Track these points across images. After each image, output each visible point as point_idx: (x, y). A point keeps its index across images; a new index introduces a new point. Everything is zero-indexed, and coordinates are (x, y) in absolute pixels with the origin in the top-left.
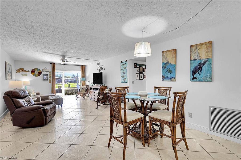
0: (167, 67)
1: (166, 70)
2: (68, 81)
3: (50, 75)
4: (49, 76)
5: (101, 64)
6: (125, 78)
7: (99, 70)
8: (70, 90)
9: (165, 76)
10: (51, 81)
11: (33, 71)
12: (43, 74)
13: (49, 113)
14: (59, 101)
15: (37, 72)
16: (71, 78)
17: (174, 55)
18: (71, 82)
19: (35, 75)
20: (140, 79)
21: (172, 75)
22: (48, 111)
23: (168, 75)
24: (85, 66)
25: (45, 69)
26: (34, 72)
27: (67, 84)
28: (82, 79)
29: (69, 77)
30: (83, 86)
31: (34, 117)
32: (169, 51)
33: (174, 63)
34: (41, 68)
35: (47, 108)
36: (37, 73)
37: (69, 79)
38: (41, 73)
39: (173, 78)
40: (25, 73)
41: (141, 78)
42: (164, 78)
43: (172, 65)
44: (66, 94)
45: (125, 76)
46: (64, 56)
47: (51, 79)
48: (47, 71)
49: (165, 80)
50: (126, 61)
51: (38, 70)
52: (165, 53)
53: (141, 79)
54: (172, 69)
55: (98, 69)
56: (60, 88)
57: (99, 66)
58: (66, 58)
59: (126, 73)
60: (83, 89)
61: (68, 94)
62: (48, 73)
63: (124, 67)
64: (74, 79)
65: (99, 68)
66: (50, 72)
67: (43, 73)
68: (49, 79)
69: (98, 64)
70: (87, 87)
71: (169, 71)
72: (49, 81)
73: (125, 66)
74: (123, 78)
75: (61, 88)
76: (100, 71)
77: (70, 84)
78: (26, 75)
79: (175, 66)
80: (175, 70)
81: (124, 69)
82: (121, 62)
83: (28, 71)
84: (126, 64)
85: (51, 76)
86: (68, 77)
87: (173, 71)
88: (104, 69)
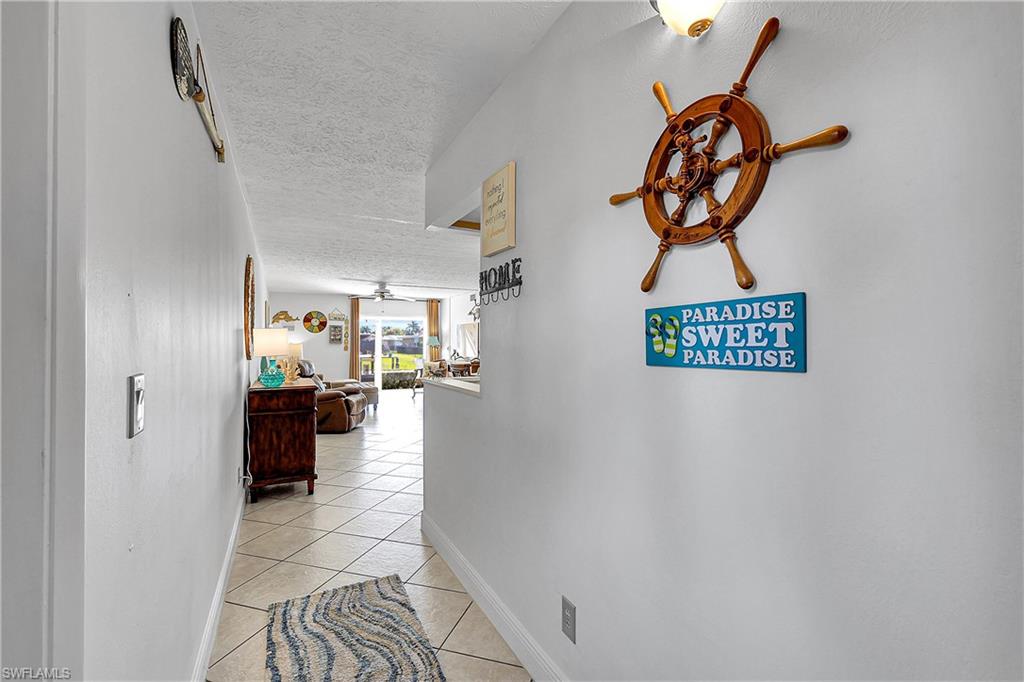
2: (392, 348)
3: (347, 328)
4: (344, 332)
7: (475, 315)
8: (396, 374)
10: (349, 346)
11: (307, 319)
12: (331, 326)
13: (354, 410)
14: (371, 396)
15: (316, 320)
16: (405, 336)
18: (402, 350)
19: (312, 329)
22: (353, 406)
24: (438, 302)
25: (336, 312)
26: (310, 321)
27: (390, 355)
28: (430, 340)
29: (397, 332)
30: (431, 360)
31: (330, 413)
34: (327, 310)
35: (353, 399)
36: (317, 323)
37: (394, 337)
38: (326, 323)
40: (290, 323)
44: (386, 386)
46: (382, 284)
47: (349, 339)
48: (339, 319)
51: (319, 314)
55: (470, 313)
56: (367, 370)
58: (387, 288)
60: (430, 368)
61: (392, 388)
62: (342, 323)
64: (413, 339)
66: (347, 322)
67: (329, 323)
68: (344, 339)
72: (343, 345)
75: (370, 373)
76: (476, 319)
77: (400, 356)
78: (293, 328)
83: (297, 319)
85: (349, 333)
86: (392, 330)
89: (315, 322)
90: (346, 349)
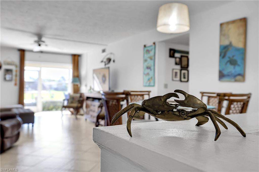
0: (229, 54)
1: (227, 59)
3: (16, 71)
5: (108, 51)
6: (150, 76)
7: (105, 62)
9: (225, 72)
10: (18, 83)
13: (8, 133)
14: (29, 118)
17: (242, 30)
20: (181, 81)
21: (238, 69)
22: (7, 129)
23: (230, 69)
24: (79, 56)
28: (74, 81)
30: (74, 93)
32: (233, 22)
33: (241, 46)
35: (5, 124)
39: (239, 75)
41: (184, 78)
42: (222, 76)
43: (238, 50)
45: (151, 73)
46: (39, 36)
47: (18, 78)
48: (11, 65)
49: (225, 79)
50: (154, 43)
52: (224, 26)
53: (183, 80)
54: (238, 58)
55: (102, 62)
57: (105, 54)
62: (13, 68)
63: (149, 55)
65: (105, 60)
66: (16, 66)
67: (3, 67)
68: (14, 78)
69: (104, 51)
70: (81, 96)
71: (233, 62)
73: (152, 53)
74: (147, 78)
76: (105, 65)
79: (243, 52)
80: (244, 59)
81: (149, 60)
82: (145, 46)
84: (153, 51)
85: (18, 74)
87: (239, 62)
88: (114, 61)
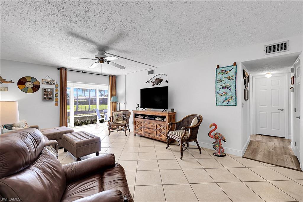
3: (57, 90)
4: (55, 93)
10: (59, 102)
11: (22, 82)
12: (44, 88)
15: (30, 83)
19: (25, 90)
24: (116, 77)
25: (48, 78)
26: (24, 84)
34: (40, 76)
36: (32, 86)
38: (39, 86)
40: (4, 85)
45: (231, 93)
47: (59, 98)
48: (51, 84)
51: (33, 79)
55: (149, 82)
59: (233, 88)
60: (118, 115)
62: (53, 87)
65: (153, 80)
66: (57, 86)
67: (42, 86)
68: (55, 98)
69: (151, 72)
72: (54, 102)
73: (231, 73)
74: (223, 97)
78: (6, 89)
82: (218, 66)
83: (11, 81)
84: (234, 70)
85: (59, 93)
88: (167, 81)
89: (29, 85)
90: (56, 104)
